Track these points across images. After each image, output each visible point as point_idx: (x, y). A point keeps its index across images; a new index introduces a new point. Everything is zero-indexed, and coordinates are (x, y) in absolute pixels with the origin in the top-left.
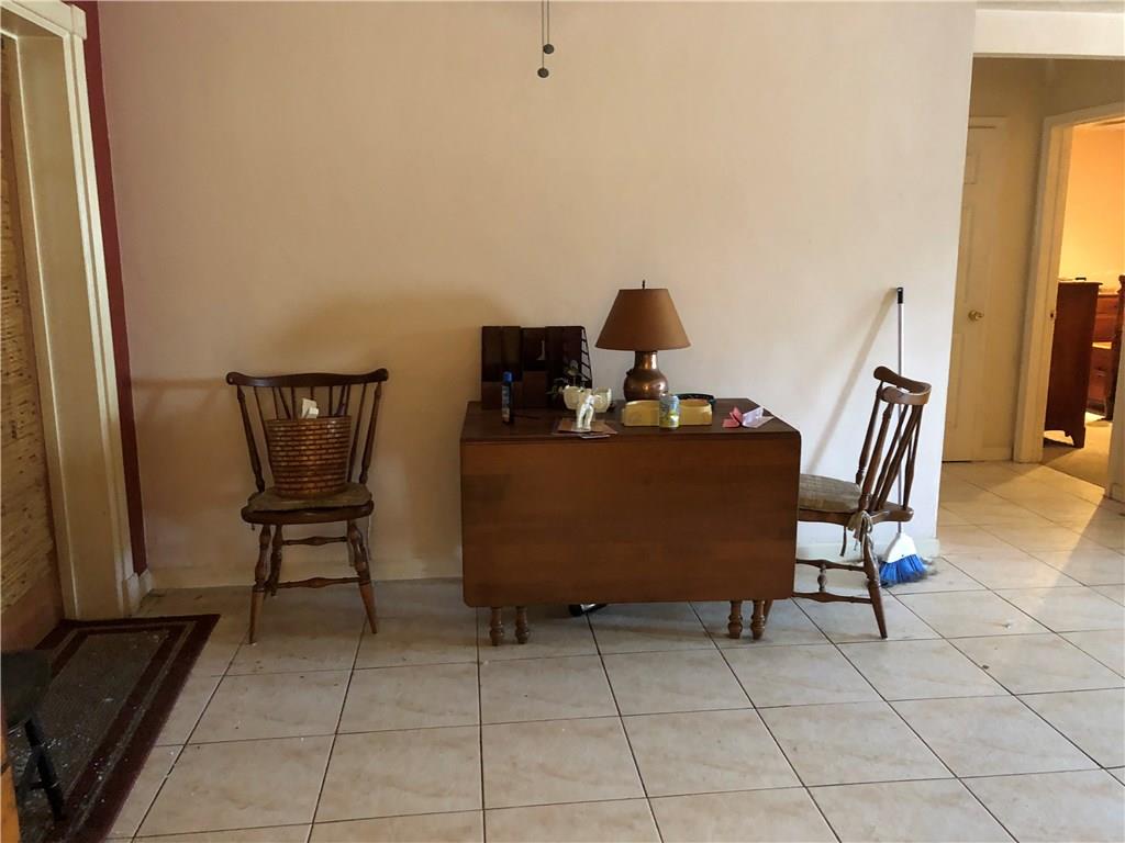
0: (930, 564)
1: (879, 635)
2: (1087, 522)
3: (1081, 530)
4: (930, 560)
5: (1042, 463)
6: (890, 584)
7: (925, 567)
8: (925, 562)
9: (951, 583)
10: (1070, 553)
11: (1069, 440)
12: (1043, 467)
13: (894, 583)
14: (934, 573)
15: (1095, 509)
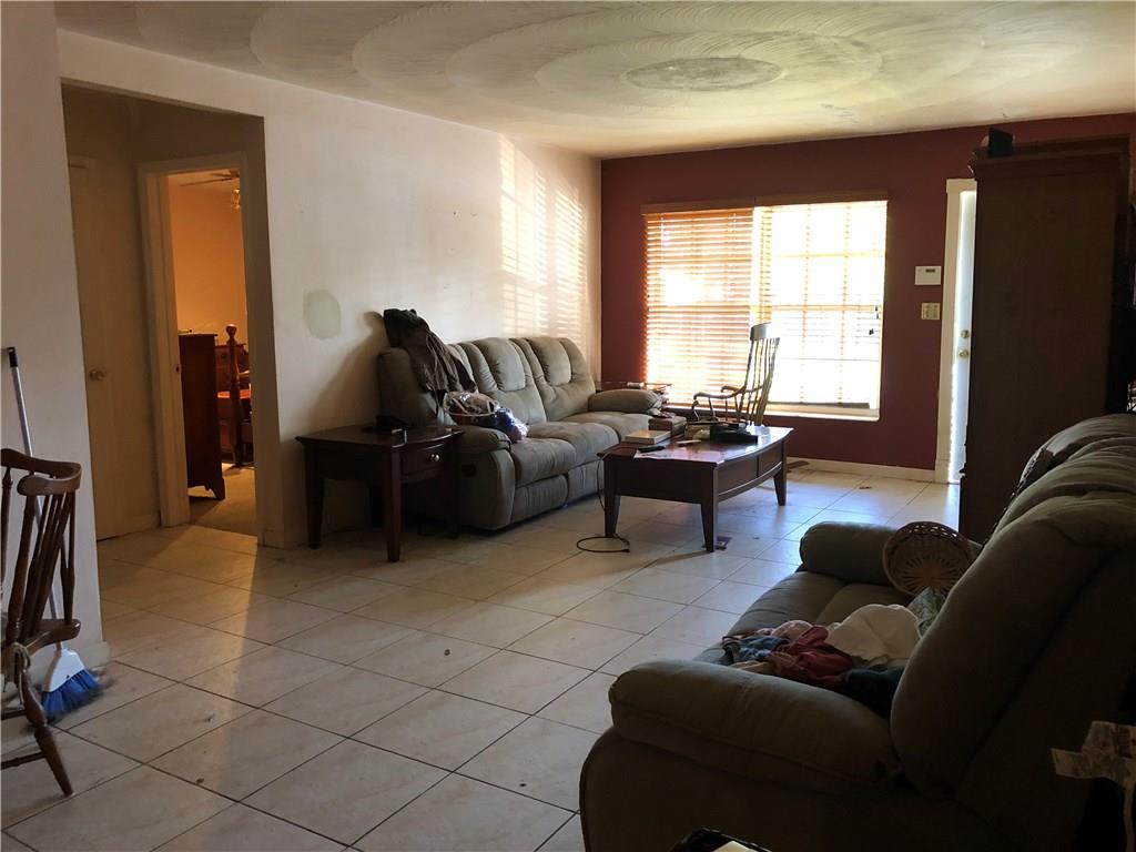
0: (103, 674)
1: (62, 793)
2: (252, 576)
3: (248, 586)
4: (100, 669)
5: (190, 523)
6: (58, 717)
7: (97, 679)
8: (95, 674)
9: (134, 690)
10: (245, 613)
11: (211, 494)
12: (194, 527)
13: (63, 714)
14: (110, 684)
15: (254, 559)
